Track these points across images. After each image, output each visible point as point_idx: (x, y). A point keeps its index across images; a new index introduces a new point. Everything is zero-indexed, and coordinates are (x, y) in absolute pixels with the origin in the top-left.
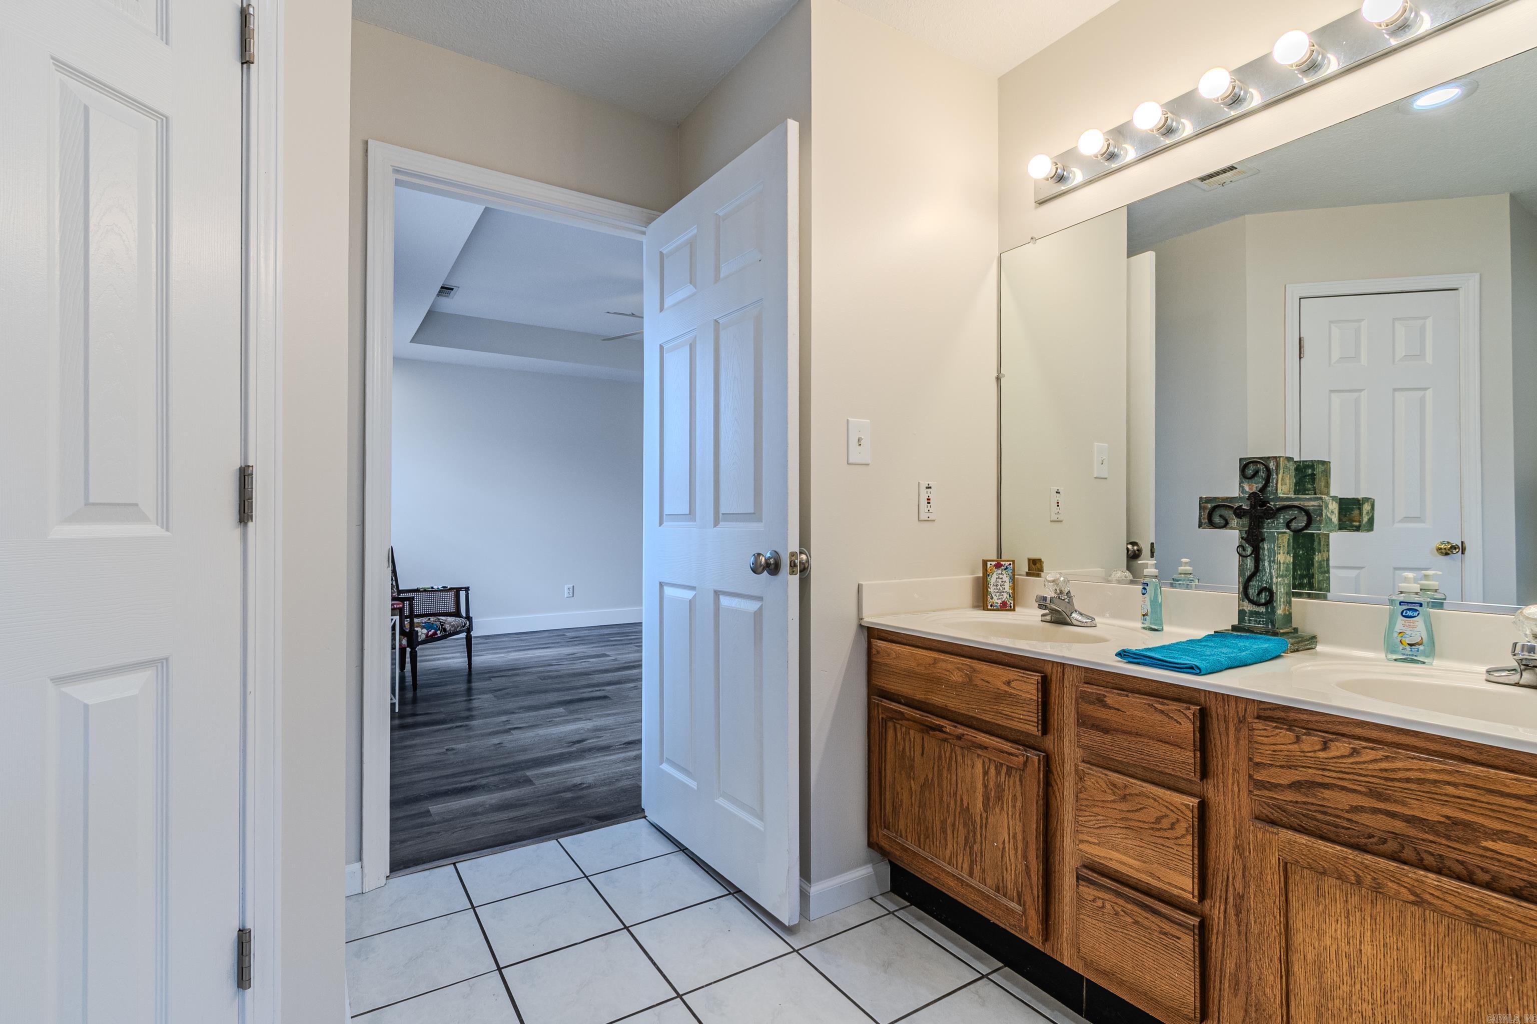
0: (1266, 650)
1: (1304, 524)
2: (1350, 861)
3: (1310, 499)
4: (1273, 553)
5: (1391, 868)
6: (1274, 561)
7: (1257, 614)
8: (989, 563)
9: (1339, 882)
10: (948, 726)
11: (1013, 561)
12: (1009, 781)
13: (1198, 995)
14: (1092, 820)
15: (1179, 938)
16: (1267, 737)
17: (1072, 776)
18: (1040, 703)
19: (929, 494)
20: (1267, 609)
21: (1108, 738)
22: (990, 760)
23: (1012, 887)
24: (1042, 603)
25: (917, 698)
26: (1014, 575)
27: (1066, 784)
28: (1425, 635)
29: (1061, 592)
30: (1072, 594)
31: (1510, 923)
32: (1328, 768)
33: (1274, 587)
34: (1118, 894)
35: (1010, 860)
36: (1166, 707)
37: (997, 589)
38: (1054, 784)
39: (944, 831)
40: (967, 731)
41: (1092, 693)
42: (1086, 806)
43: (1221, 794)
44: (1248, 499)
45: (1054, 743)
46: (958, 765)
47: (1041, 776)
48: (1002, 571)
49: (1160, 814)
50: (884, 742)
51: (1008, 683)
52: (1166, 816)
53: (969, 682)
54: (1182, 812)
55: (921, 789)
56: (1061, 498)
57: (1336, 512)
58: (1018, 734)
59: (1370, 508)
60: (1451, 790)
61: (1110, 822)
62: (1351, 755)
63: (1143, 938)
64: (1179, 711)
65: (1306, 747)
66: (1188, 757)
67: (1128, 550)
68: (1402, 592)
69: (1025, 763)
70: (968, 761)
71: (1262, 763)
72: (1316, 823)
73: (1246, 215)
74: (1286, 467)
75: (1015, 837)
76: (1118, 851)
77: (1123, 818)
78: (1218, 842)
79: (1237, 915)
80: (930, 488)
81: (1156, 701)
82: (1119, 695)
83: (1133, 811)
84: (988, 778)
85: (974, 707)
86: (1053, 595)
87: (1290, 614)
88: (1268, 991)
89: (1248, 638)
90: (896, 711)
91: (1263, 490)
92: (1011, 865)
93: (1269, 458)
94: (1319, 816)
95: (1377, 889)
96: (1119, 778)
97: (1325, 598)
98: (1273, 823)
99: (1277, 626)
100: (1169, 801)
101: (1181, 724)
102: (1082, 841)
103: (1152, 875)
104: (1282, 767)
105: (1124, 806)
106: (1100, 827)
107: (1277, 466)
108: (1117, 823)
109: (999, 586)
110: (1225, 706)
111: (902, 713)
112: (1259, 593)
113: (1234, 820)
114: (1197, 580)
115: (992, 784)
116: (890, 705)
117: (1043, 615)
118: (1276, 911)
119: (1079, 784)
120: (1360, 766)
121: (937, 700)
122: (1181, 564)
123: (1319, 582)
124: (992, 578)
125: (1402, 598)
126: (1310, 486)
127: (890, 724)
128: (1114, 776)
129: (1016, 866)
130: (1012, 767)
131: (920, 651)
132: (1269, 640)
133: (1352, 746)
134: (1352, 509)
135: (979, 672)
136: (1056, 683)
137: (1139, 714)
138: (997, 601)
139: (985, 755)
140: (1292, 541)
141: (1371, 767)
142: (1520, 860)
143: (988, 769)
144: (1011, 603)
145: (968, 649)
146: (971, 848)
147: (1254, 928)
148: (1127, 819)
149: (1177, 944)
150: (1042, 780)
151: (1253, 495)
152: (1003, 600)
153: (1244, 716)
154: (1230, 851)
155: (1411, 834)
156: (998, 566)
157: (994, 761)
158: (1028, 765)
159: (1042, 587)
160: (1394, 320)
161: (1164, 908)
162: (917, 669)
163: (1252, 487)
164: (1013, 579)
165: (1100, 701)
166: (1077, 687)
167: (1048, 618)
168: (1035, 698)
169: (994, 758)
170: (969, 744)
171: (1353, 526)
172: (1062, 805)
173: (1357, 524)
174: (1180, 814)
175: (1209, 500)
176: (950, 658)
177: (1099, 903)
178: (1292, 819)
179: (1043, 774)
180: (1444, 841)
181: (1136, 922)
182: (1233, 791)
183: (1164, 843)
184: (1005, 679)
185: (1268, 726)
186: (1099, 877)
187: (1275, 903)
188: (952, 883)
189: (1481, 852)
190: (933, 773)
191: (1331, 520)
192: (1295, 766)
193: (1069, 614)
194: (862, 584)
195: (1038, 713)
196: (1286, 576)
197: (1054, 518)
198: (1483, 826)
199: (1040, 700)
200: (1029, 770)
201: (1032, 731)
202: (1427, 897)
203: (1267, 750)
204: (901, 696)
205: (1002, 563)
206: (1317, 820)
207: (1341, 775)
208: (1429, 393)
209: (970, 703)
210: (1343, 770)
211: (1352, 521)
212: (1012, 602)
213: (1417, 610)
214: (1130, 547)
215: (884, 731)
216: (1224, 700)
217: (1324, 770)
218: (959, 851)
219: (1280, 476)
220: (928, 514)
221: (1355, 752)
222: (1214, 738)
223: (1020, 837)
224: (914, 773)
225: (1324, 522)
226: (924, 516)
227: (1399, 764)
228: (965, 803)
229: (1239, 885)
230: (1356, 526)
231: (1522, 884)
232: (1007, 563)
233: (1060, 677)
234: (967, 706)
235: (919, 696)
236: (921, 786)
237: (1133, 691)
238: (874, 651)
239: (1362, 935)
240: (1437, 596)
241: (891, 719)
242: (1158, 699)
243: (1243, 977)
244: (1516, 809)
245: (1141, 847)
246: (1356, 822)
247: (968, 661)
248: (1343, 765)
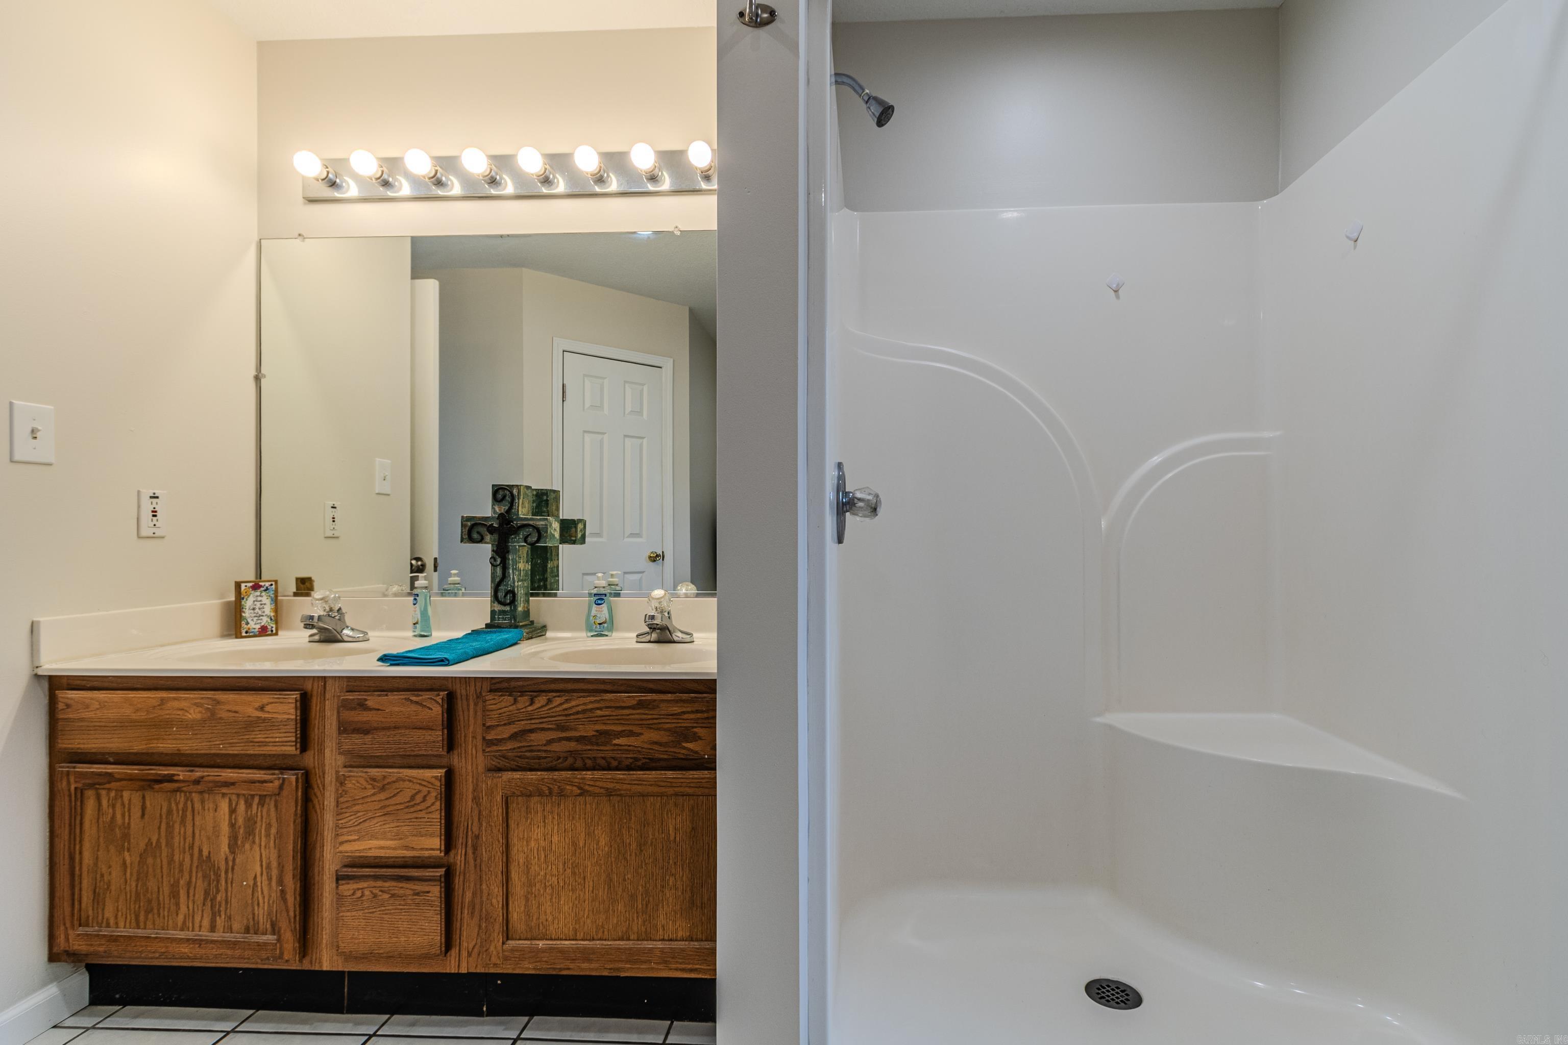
0: (506, 640)
1: (535, 539)
2: (546, 780)
3: (540, 520)
4: (515, 563)
5: (568, 776)
6: (516, 569)
7: (504, 612)
8: (243, 585)
9: (539, 798)
10: (181, 773)
11: (276, 582)
12: (261, 811)
13: (443, 932)
14: (352, 820)
15: (428, 892)
16: (495, 704)
17: (333, 784)
18: (298, 721)
19: (154, 505)
20: (511, 608)
21: (368, 738)
22: (238, 795)
23: (265, 921)
24: (309, 623)
25: (135, 751)
26: (276, 596)
27: (327, 794)
28: (608, 618)
29: (331, 610)
30: (344, 611)
31: (625, 786)
32: (534, 717)
33: (516, 589)
34: (376, 878)
35: (262, 893)
36: (421, 698)
37: (254, 613)
38: (313, 798)
39: (175, 895)
40: (207, 772)
41: (354, 699)
42: (347, 808)
43: (463, 760)
44: (497, 519)
45: (314, 758)
46: (196, 812)
47: (300, 794)
48: (261, 592)
49: (414, 792)
50: (78, 818)
51: (262, 708)
52: (419, 792)
53: (212, 716)
54: (432, 784)
55: (141, 858)
56: (338, 514)
57: (558, 530)
58: (274, 759)
59: (582, 527)
60: (599, 713)
61: (370, 815)
62: (547, 704)
63: (398, 907)
64: (431, 698)
65: (520, 706)
66: (438, 736)
67: (412, 565)
68: (596, 587)
69: (281, 787)
70: (209, 805)
71: (492, 725)
72: (527, 760)
73: (523, 269)
74: (525, 494)
75: (269, 867)
76: (377, 839)
77: (382, 807)
78: (461, 799)
79: (474, 853)
80: (157, 497)
81: (413, 694)
82: (379, 696)
83: (390, 798)
84: (235, 817)
85: (218, 742)
86: (322, 613)
87: (529, 610)
88: (494, 901)
89: (495, 632)
90: (100, 774)
91: (509, 511)
92: (264, 898)
93: (513, 485)
94: (528, 754)
95: (562, 794)
96: (378, 772)
97: (555, 595)
98: (499, 770)
99: (517, 620)
100: (422, 778)
101: (432, 710)
102: (342, 843)
103: (407, 848)
104: (505, 724)
105: (382, 796)
106: (361, 823)
107: (519, 493)
108: (376, 813)
109: (257, 610)
110: (466, 687)
111: (110, 774)
112: (505, 596)
113: (473, 777)
114: (463, 589)
115: (240, 821)
116: (90, 768)
117: (311, 636)
118: (500, 836)
119: (340, 789)
120: (552, 711)
121: (166, 745)
122: (450, 575)
123: (551, 584)
124: (248, 602)
125: (595, 591)
126: (545, 509)
127: (90, 793)
128: (374, 772)
129: (270, 896)
130: (265, 796)
131: (139, 694)
132: (510, 632)
133: (547, 697)
134: (571, 528)
135: (223, 703)
136: (317, 698)
137: (397, 709)
138: (254, 626)
139: (231, 791)
140: (530, 552)
141: (558, 709)
142: (630, 746)
143: (237, 805)
144: (272, 627)
145: (210, 680)
146: (213, 900)
147: (485, 857)
148: (385, 807)
149: (427, 898)
150: (300, 798)
151: (501, 515)
152: (263, 624)
153: (480, 692)
154: (470, 803)
155: (579, 749)
156: (256, 587)
157: (244, 795)
158: (285, 786)
159: (313, 606)
160: (625, 382)
161: (417, 872)
162: (134, 717)
163: (501, 509)
164: (275, 600)
165: (362, 706)
166: (339, 696)
167: (317, 638)
168: (293, 717)
169: (244, 792)
170: (211, 785)
171: (572, 540)
172: (322, 816)
173: (574, 538)
174: (431, 786)
175: (469, 519)
176: (185, 694)
177: (359, 894)
178: (512, 763)
179: (302, 792)
180: (595, 748)
181: (393, 896)
182: (472, 754)
183: (418, 816)
184: (257, 705)
185: (496, 695)
186: (359, 870)
187: (499, 830)
188: (185, 949)
189: (612, 748)
190: (159, 834)
191: (554, 535)
192: (513, 722)
193: (339, 630)
194: (39, 622)
195: (296, 731)
196: (525, 580)
197: (330, 534)
198: (614, 731)
199: (298, 718)
200: (285, 793)
201: (289, 751)
202: (587, 787)
203: (495, 715)
204: (109, 753)
205: (261, 584)
206: (528, 758)
207: (541, 721)
208: (645, 441)
209: (211, 740)
210: (542, 716)
211: (571, 536)
212: (274, 626)
213: (603, 599)
214: (414, 562)
215: (79, 803)
216: (466, 682)
217: (531, 719)
218: (196, 910)
219: (521, 501)
220: (154, 530)
221: (549, 701)
222: (459, 716)
223: (274, 864)
224: (129, 844)
225: (549, 537)
226: (145, 532)
227: (573, 703)
228: (205, 853)
229: (475, 829)
230: (573, 540)
231: (631, 761)
232: (267, 584)
233: (321, 691)
234: (208, 744)
235: (138, 747)
236: (141, 855)
237: (392, 690)
238: (61, 706)
239: (553, 829)
240: (618, 588)
241: (91, 786)
242: (413, 693)
243: (477, 901)
244: (628, 715)
245: (398, 827)
246: (550, 751)
247: (210, 694)
248: (542, 713)
